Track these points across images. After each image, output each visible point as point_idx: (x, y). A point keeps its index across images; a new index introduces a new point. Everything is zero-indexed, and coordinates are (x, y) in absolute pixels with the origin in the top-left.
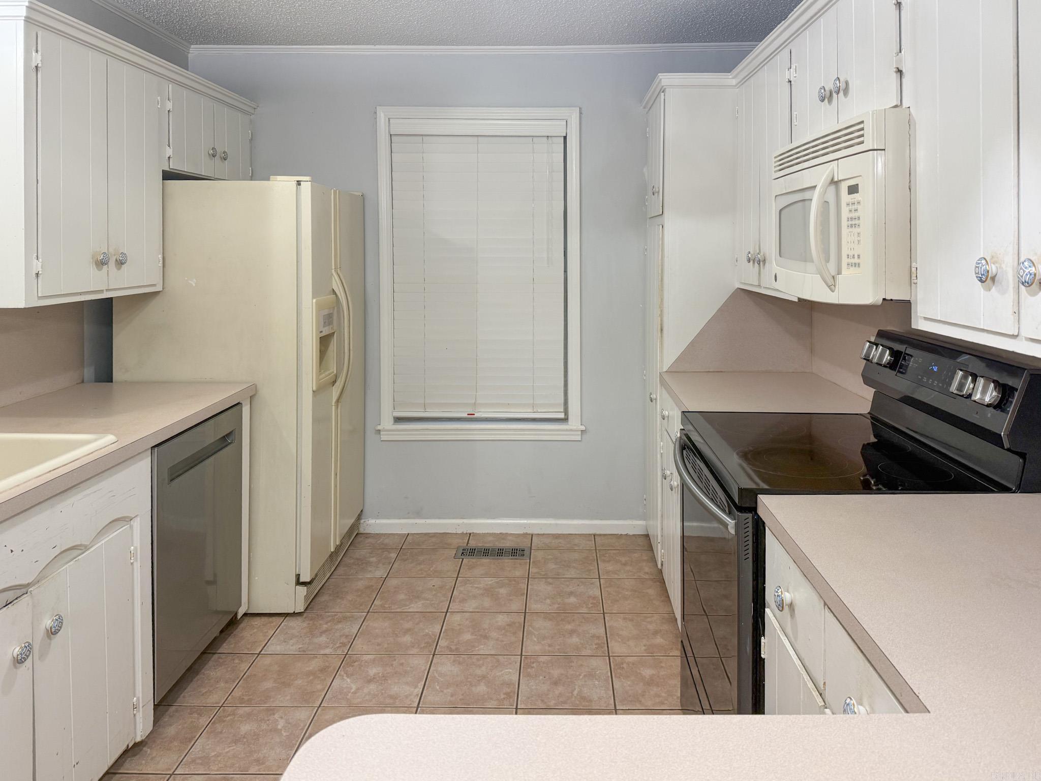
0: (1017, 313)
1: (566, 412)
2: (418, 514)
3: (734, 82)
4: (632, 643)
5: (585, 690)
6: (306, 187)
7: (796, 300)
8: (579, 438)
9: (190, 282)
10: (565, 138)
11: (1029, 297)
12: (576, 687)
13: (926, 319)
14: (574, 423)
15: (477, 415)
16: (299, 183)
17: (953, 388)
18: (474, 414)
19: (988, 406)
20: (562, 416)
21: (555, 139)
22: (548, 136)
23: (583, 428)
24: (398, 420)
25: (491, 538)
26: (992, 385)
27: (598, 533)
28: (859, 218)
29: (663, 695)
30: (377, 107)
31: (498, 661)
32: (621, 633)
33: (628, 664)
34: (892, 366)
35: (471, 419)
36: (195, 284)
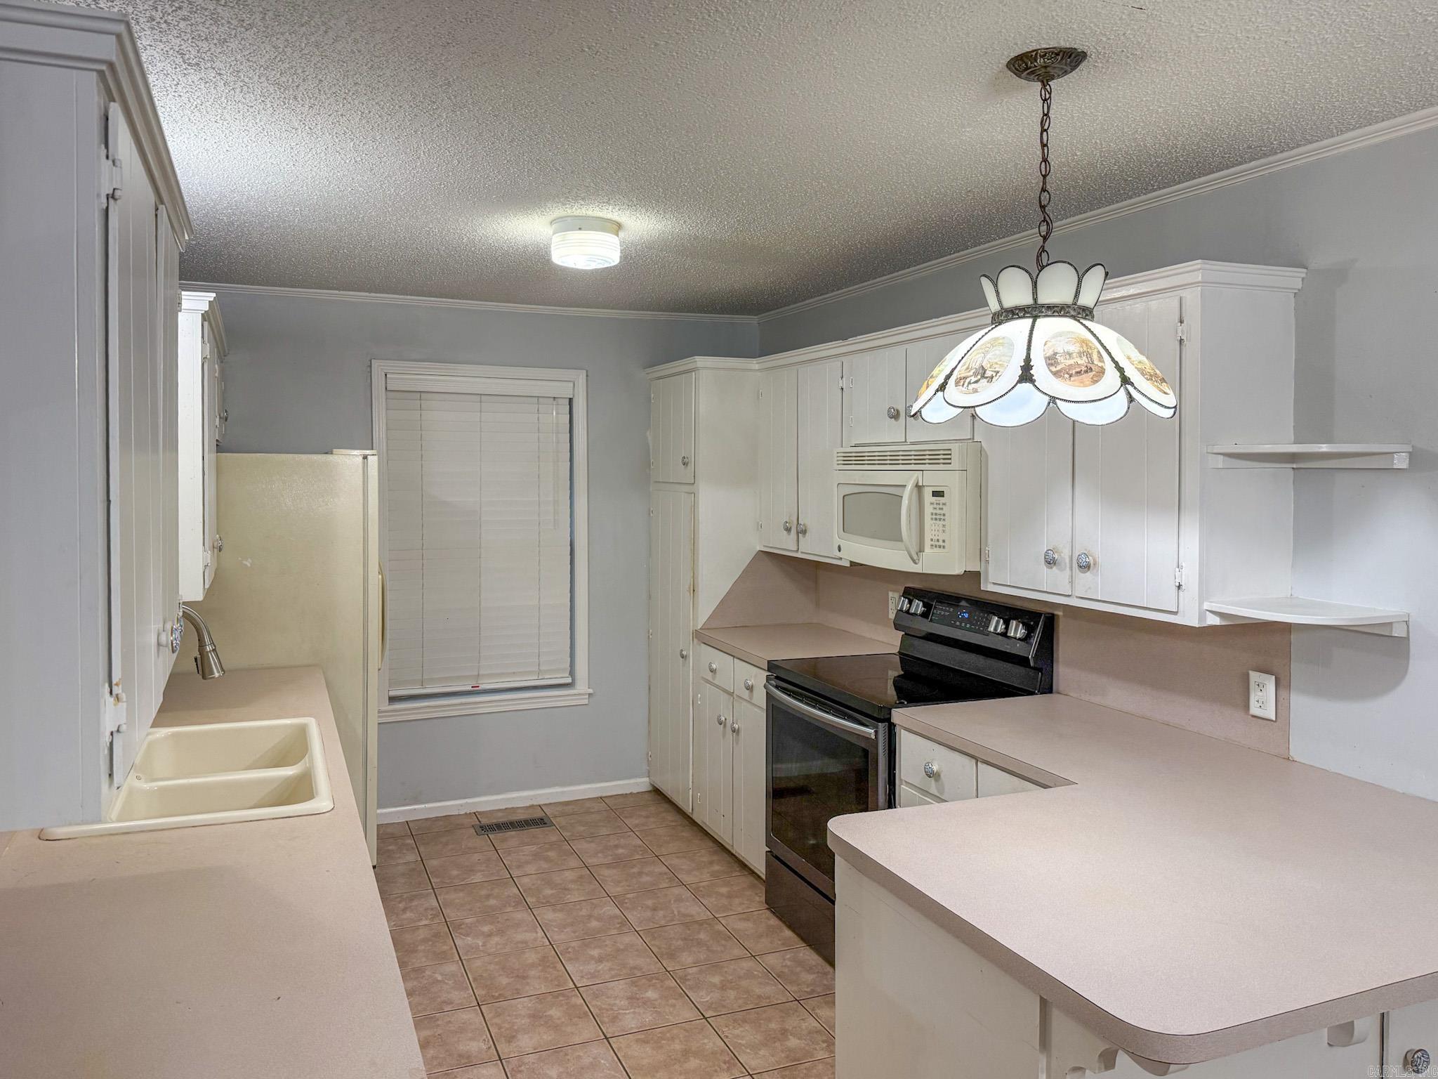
0: (1071, 582)
1: (572, 673)
2: (416, 801)
3: (757, 367)
4: (695, 873)
5: (682, 910)
6: (373, 460)
7: (848, 565)
8: (586, 702)
9: (245, 562)
10: (571, 400)
11: (1080, 573)
12: (674, 909)
13: (994, 584)
14: (582, 687)
15: (482, 687)
16: (365, 457)
17: (991, 629)
18: (478, 687)
19: (1019, 639)
20: (569, 680)
21: (560, 401)
22: (554, 398)
23: (591, 691)
24: (393, 699)
25: (500, 814)
26: (1021, 625)
27: (604, 795)
28: (944, 515)
29: (746, 902)
30: (372, 361)
31: (592, 904)
32: (683, 867)
33: (703, 887)
34: (925, 615)
35: (475, 692)
36: (251, 564)
